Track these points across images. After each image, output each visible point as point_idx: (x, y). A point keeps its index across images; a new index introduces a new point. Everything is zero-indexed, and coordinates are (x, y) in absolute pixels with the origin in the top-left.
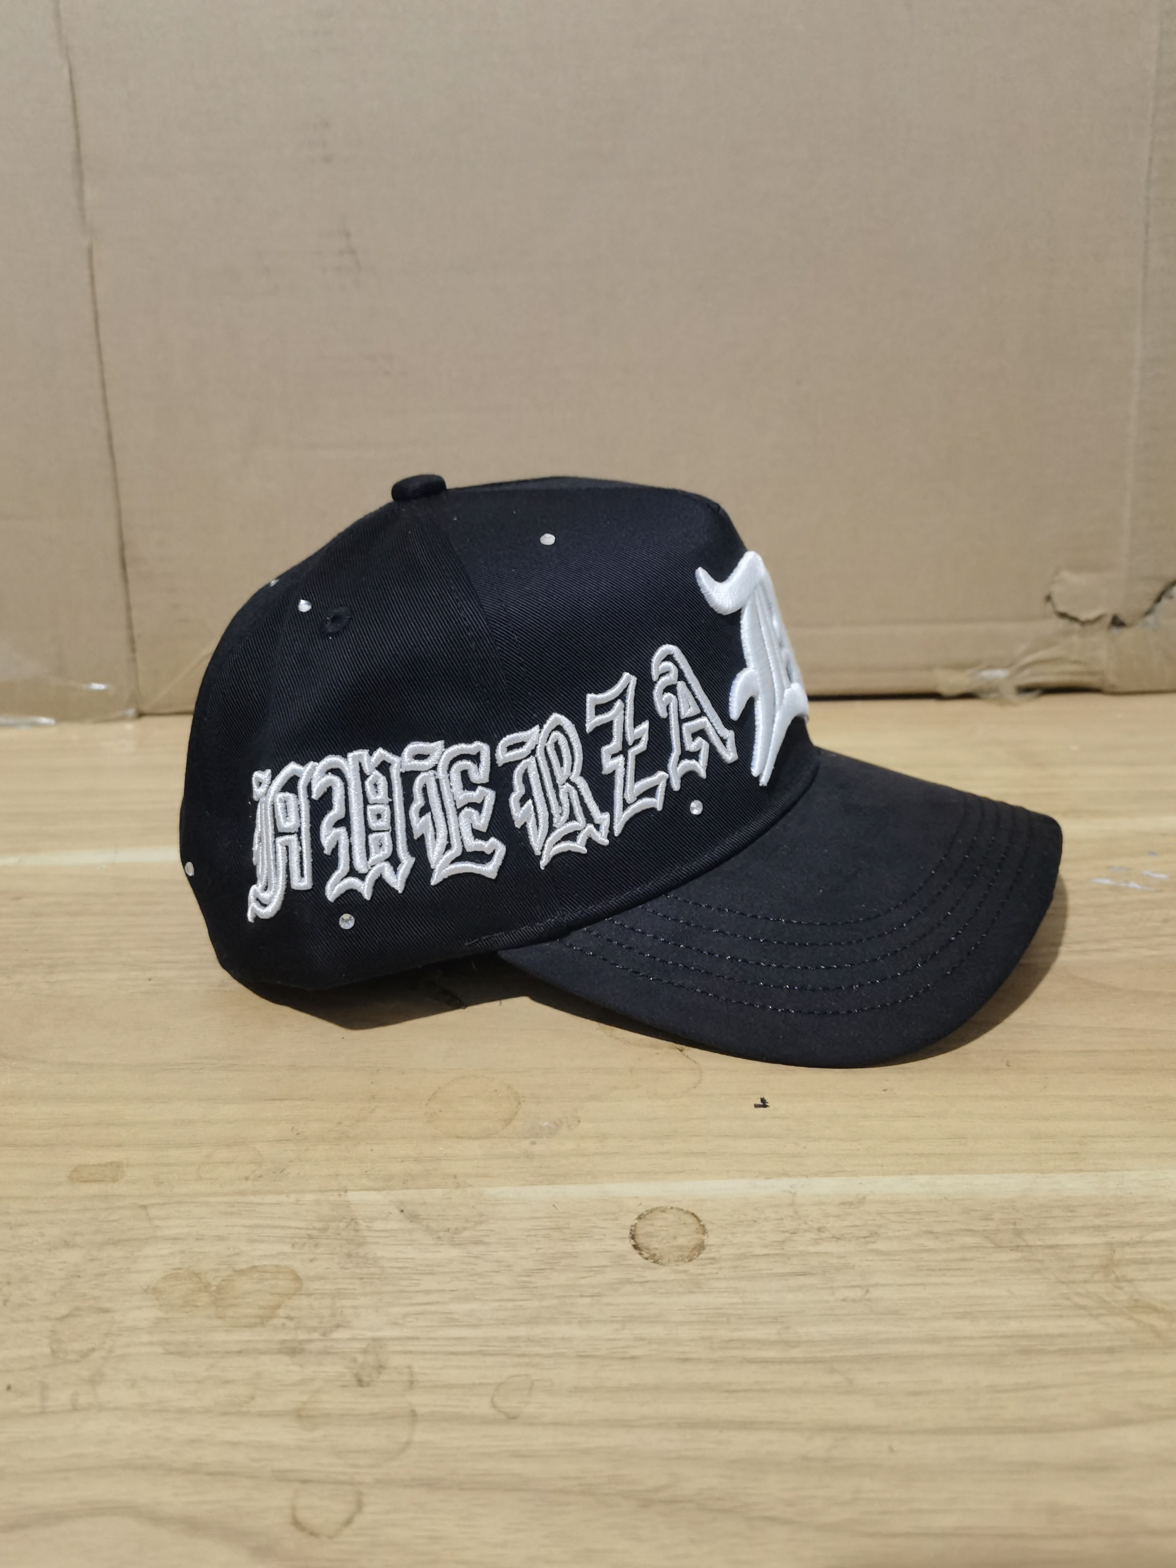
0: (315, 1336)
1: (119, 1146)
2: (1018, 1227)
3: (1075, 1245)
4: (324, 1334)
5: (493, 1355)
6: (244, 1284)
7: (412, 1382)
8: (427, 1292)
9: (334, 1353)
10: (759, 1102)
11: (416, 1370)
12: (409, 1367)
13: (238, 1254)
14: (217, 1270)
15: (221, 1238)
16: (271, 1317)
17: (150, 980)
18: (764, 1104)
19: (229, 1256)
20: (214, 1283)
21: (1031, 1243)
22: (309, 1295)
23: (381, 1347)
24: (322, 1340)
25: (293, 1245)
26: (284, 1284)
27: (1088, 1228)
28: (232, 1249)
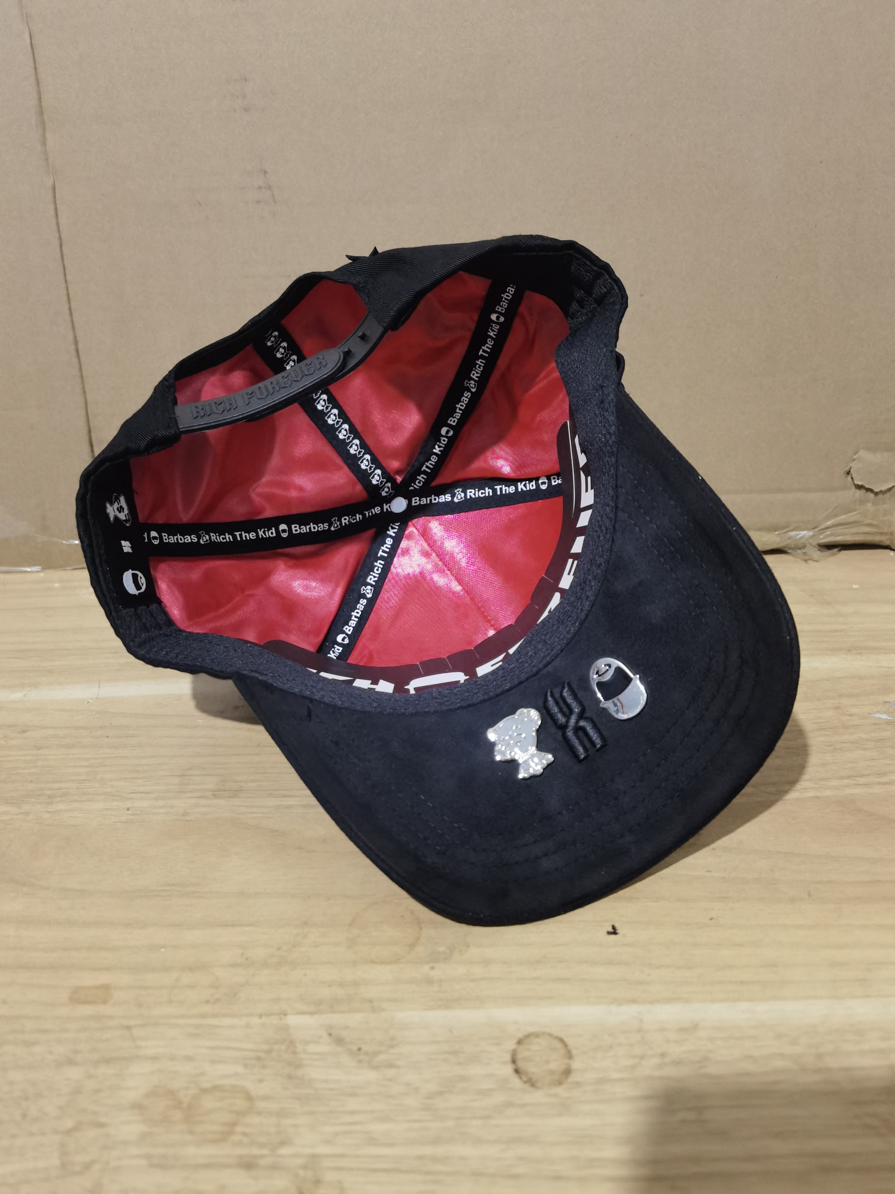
0: (266, 1151)
1: (108, 969)
4: (272, 1151)
5: (406, 1172)
6: (208, 1102)
8: (353, 1113)
9: (281, 1168)
10: (611, 930)
11: (345, 1186)
12: (340, 1183)
14: (187, 1089)
15: (189, 1059)
16: (231, 1134)
17: (128, 810)
18: (614, 931)
19: (196, 1075)
20: (185, 1101)
22: (259, 1113)
23: (317, 1164)
24: (271, 1156)
25: (246, 1066)
26: (240, 1103)
28: (198, 1069)
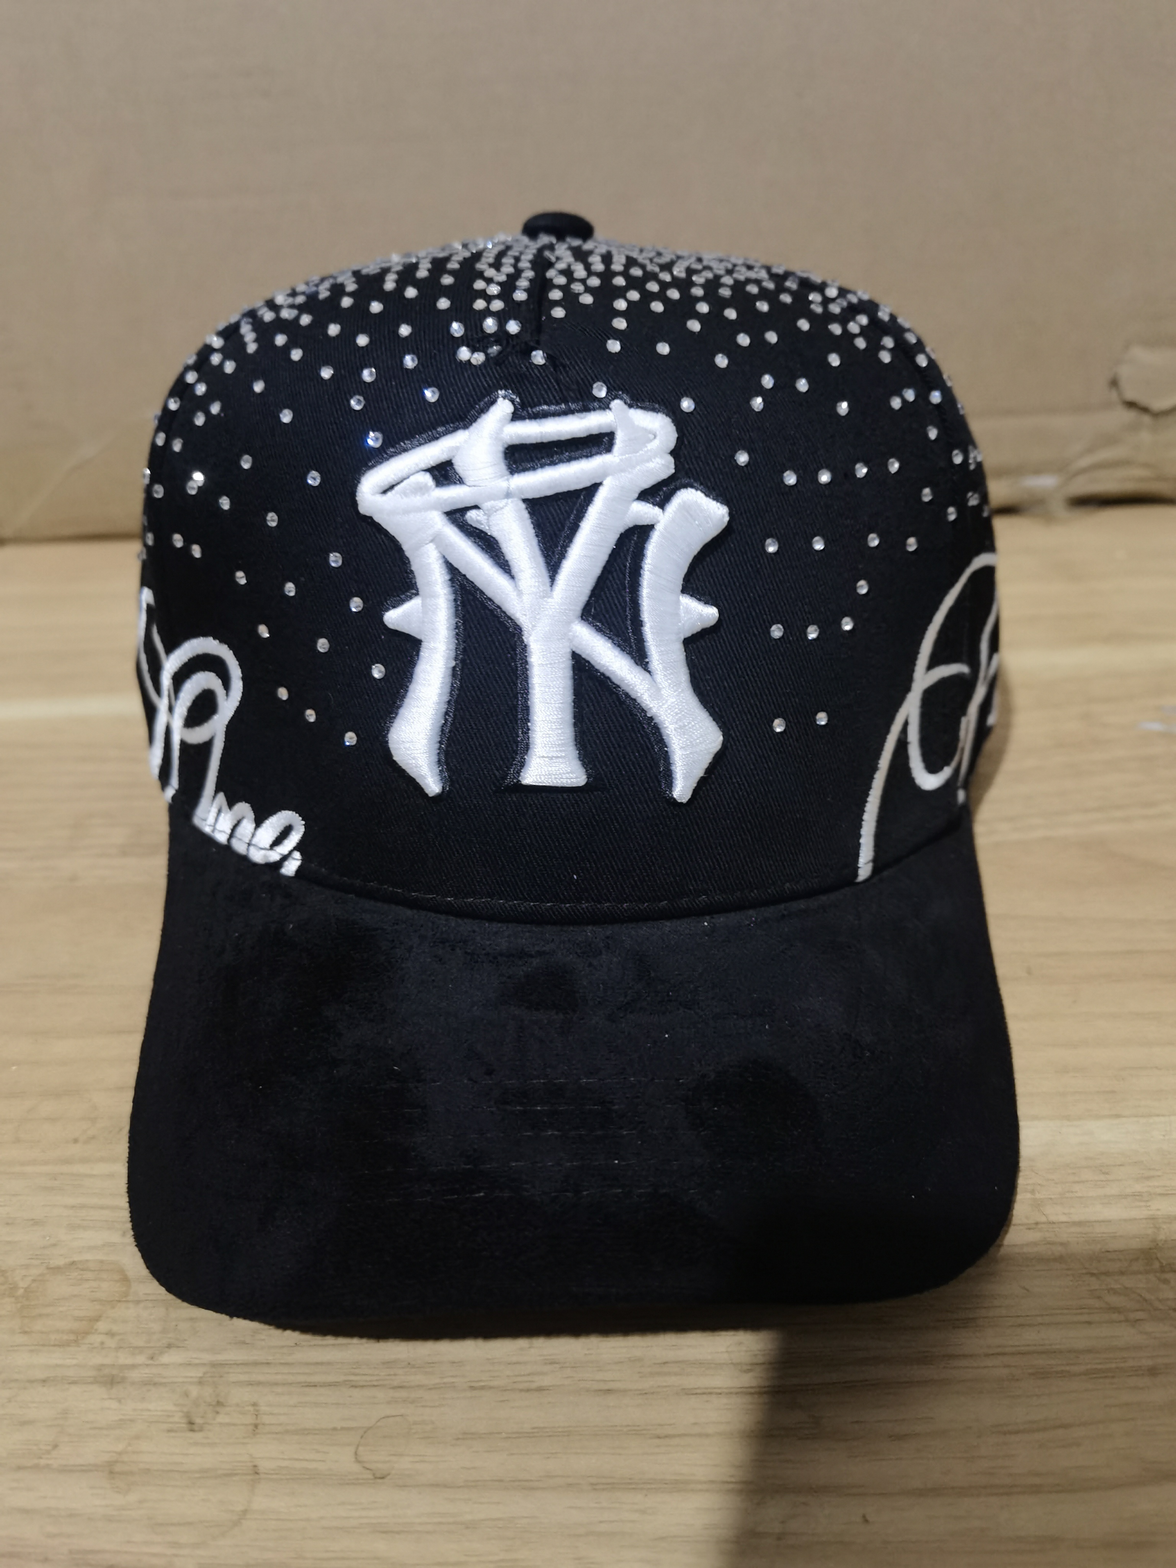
0: (141, 1359)
2: (1038, 1196)
3: (1110, 1221)
4: (152, 1358)
5: (363, 1386)
6: (59, 1287)
7: (256, 1426)
9: (161, 1384)
11: (263, 1408)
12: (255, 1405)
13: (54, 1245)
14: (27, 1267)
15: (36, 1223)
16: (86, 1333)
19: (44, 1248)
20: (22, 1284)
21: (1053, 1218)
23: (221, 1377)
24: (147, 1365)
27: (1126, 1196)
28: (48, 1238)
